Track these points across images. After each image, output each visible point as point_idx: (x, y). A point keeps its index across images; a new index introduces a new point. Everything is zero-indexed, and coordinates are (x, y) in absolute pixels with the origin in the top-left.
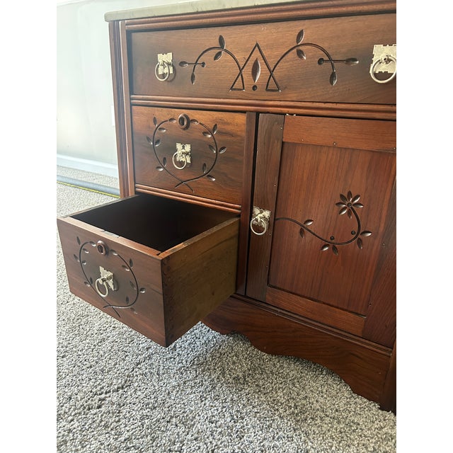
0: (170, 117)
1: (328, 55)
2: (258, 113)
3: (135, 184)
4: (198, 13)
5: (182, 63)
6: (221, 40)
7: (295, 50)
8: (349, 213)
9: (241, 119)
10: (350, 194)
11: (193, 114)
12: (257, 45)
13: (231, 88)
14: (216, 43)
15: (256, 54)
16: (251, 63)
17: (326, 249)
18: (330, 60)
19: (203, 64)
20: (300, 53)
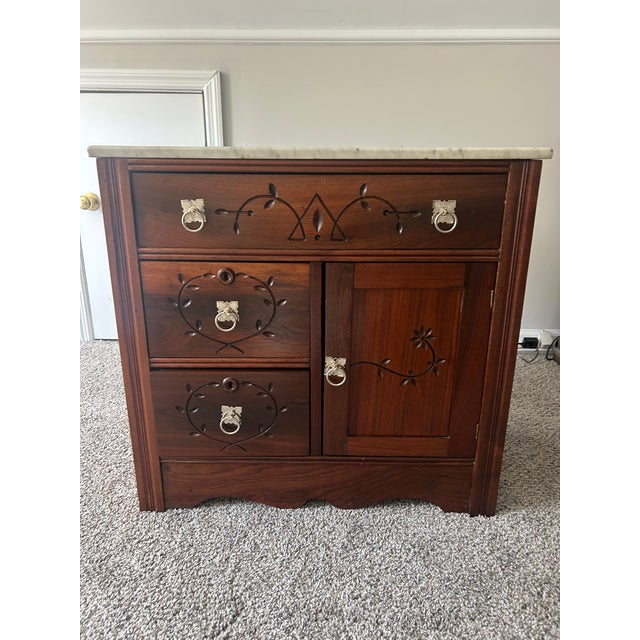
0: (204, 272)
1: (392, 207)
2: (323, 264)
3: (149, 358)
4: (243, 159)
5: (218, 211)
6: (272, 188)
7: (359, 202)
8: (423, 345)
9: (303, 270)
10: (422, 329)
11: (237, 268)
12: (317, 195)
13: (290, 239)
14: (266, 191)
15: (317, 204)
16: (311, 212)
17: (406, 382)
18: (395, 211)
19: (249, 213)
20: (364, 205)
